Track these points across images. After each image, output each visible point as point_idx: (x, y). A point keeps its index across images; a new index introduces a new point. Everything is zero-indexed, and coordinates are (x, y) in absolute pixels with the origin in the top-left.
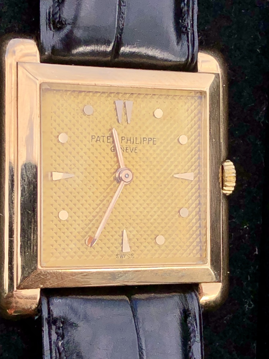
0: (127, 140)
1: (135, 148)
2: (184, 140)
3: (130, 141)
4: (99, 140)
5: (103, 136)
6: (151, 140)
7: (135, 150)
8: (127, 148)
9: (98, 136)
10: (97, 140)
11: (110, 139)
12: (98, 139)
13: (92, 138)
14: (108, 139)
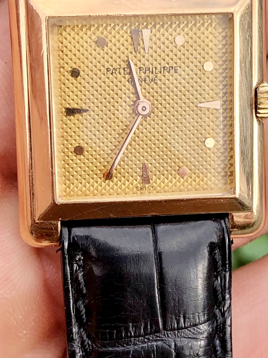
0: (146, 70)
1: (155, 78)
2: (209, 66)
3: (149, 71)
4: (115, 73)
5: (119, 68)
6: (173, 69)
7: (155, 80)
8: (146, 79)
9: (114, 69)
10: (112, 73)
11: (126, 71)
12: (114, 71)
13: (108, 71)
14: (124, 71)
